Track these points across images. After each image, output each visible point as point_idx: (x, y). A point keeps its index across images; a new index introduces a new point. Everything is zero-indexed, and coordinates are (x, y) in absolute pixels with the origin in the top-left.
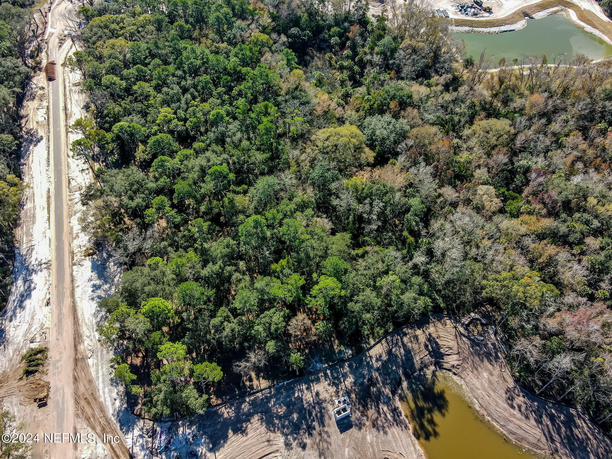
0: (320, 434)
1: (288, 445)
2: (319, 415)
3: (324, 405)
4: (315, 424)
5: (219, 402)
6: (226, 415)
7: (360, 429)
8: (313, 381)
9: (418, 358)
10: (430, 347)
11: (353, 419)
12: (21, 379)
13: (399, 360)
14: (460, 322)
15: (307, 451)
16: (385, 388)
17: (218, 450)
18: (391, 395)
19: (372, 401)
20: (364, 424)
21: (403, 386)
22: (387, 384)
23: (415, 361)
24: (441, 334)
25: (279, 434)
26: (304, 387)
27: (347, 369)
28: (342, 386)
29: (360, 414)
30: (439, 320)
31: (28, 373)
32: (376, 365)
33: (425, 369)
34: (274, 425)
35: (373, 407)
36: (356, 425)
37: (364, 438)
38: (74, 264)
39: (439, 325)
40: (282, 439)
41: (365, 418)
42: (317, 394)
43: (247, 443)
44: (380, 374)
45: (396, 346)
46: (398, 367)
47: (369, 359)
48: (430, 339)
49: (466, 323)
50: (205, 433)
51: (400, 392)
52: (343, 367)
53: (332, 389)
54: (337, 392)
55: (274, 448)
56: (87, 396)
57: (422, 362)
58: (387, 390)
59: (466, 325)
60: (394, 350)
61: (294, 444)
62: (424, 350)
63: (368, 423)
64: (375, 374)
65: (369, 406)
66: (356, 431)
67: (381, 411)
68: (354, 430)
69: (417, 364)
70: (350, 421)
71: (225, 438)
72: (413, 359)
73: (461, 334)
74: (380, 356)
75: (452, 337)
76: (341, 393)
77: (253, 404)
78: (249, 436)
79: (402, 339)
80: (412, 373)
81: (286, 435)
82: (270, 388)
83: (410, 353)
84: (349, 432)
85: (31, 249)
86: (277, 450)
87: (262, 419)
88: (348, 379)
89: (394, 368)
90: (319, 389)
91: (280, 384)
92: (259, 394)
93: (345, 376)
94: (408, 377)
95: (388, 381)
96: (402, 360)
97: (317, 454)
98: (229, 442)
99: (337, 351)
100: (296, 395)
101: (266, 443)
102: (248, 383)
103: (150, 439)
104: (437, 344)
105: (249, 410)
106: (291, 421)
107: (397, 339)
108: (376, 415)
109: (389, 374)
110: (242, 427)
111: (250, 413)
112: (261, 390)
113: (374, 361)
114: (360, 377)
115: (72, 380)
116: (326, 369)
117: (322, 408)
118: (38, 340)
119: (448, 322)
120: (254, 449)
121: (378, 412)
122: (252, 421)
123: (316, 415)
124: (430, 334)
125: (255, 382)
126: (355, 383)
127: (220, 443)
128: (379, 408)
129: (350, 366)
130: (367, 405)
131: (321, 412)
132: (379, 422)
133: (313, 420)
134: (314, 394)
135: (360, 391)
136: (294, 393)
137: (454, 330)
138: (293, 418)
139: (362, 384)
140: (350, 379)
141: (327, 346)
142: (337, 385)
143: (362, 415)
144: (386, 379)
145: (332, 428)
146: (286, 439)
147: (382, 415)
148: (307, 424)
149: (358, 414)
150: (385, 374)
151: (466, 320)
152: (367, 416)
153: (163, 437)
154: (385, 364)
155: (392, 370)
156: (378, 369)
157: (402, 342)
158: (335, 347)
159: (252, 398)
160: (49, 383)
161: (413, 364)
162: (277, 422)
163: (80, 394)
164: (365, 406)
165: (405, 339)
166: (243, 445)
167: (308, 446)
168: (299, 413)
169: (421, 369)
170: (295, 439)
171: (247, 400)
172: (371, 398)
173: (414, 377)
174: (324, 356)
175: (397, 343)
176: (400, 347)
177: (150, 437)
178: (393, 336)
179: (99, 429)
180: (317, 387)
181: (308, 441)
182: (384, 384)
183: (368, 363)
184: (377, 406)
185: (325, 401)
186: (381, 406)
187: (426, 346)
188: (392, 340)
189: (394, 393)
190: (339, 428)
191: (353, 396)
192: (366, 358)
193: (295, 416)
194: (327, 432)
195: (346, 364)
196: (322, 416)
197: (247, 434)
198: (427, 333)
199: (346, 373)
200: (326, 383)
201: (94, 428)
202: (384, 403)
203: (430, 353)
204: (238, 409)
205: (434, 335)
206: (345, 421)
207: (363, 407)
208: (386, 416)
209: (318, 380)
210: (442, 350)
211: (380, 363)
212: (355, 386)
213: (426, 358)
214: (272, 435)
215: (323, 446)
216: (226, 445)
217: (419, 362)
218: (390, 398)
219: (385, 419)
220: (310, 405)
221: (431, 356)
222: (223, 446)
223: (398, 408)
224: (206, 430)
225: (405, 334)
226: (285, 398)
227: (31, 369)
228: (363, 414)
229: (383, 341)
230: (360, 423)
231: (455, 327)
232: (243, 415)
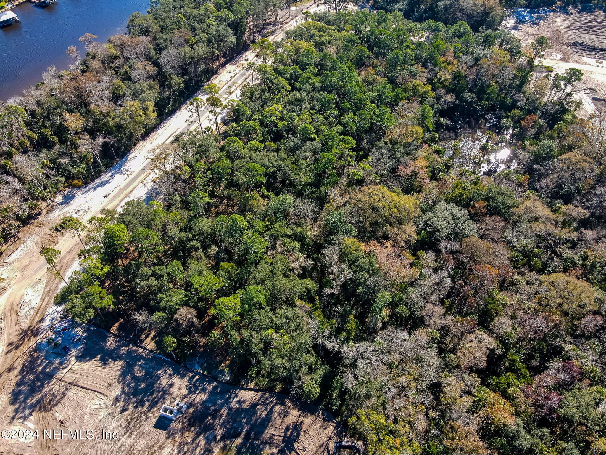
0: (141, 413)
1: (117, 399)
2: (156, 399)
3: (167, 396)
4: (147, 404)
5: (116, 333)
6: (108, 344)
7: (168, 437)
8: (178, 374)
9: (271, 431)
10: (289, 433)
11: (172, 425)
12: (51, 229)
13: (254, 418)
14: (341, 438)
15: (121, 416)
16: (220, 428)
17: (80, 362)
18: (219, 438)
19: (200, 427)
20: (174, 438)
21: (237, 441)
22: (225, 427)
23: (266, 431)
24: (311, 432)
25: (120, 387)
26: (170, 372)
27: (210, 387)
28: (193, 396)
29: (180, 427)
30: (324, 420)
31: (57, 229)
32: (234, 404)
33: (267, 446)
34: (124, 378)
35: (195, 432)
36: (169, 433)
37: (163, 447)
38: (142, 182)
39: (319, 423)
40: (117, 392)
41: (180, 434)
42: (172, 385)
43: (98, 373)
44: (228, 414)
45: (265, 405)
46: (248, 422)
47: (233, 395)
48: (297, 427)
49: (344, 444)
50: (86, 344)
51: (228, 442)
52: (210, 383)
53: (185, 392)
54: (185, 397)
55: (107, 393)
56: (64, 266)
57: (270, 438)
58: (220, 431)
59: (341, 445)
60: (259, 407)
61: (121, 403)
62: (283, 431)
63: (177, 439)
64: (224, 411)
65: (193, 428)
66: (164, 436)
67: (197, 441)
68: (163, 434)
69: (265, 436)
70: (169, 425)
71: (92, 357)
72: (266, 428)
73: (327, 448)
74: (244, 402)
75: (317, 443)
76: (186, 400)
77: (130, 352)
78: (105, 370)
79: (275, 405)
80: (254, 439)
81: (123, 392)
82: (151, 351)
83: (269, 422)
84: (160, 431)
85: (133, 158)
86: (107, 396)
87: (123, 367)
88: (202, 395)
89: (244, 420)
90: (177, 382)
91: (160, 356)
92: (141, 350)
93: (203, 390)
94: (247, 437)
95: (228, 426)
96: (256, 420)
97: (125, 424)
98: (91, 362)
99: (220, 368)
100: (159, 372)
101: (107, 385)
102: (143, 337)
103: (59, 319)
104: (298, 435)
105: (123, 354)
106: (137, 386)
107: (272, 402)
108: (190, 440)
109: (235, 421)
110: (108, 360)
111: (121, 356)
112: (145, 349)
113: (235, 400)
114: (212, 402)
115: (68, 250)
116: (197, 374)
117: (163, 397)
118: (80, 214)
119: (331, 429)
120: (97, 381)
121: (194, 440)
122: (116, 362)
123: (155, 398)
124: (302, 423)
125: (148, 340)
126: (203, 403)
127: (86, 358)
128: (198, 437)
129: (215, 388)
130: (193, 426)
131: (159, 399)
132: (186, 447)
133: (148, 400)
134: (170, 383)
135: (200, 411)
136: (159, 370)
137: (326, 439)
138: (140, 386)
139: (208, 408)
140: (203, 397)
141: (218, 359)
142: (190, 392)
143: (180, 430)
144: (228, 423)
145: (153, 418)
146: (121, 395)
147: (194, 445)
148: (142, 398)
149: (180, 426)
150: (231, 418)
151: (346, 442)
152: (183, 433)
153: (66, 325)
154: (240, 411)
155: (241, 421)
156: (230, 409)
157: (273, 407)
158: (223, 365)
159: (134, 348)
160: (58, 242)
161: (263, 432)
162: (128, 377)
163: (63, 261)
164: (190, 425)
165: (278, 408)
166: (95, 372)
167: (127, 413)
168: (147, 386)
169: (264, 443)
170: (124, 400)
171: (131, 346)
172: (201, 424)
173: (252, 442)
174: (208, 364)
175: (268, 404)
176: (266, 409)
177: (61, 318)
178: (272, 396)
179: (48, 289)
180: (177, 381)
181: (130, 410)
182: (223, 425)
183: (229, 398)
184: (198, 435)
185: (171, 394)
186: (201, 437)
187: (287, 429)
188: (267, 398)
189: (223, 438)
190: (157, 422)
191: (192, 410)
192: (232, 393)
193: (143, 385)
194: (147, 416)
195: (215, 384)
196: (157, 403)
197: (104, 368)
198: (301, 419)
199: (206, 389)
200: (186, 383)
201: (46, 287)
202: (206, 438)
203: (285, 437)
204: (118, 347)
205: (304, 427)
206: (166, 422)
207: (189, 425)
208: (196, 448)
209: (182, 376)
210: (296, 445)
211: (237, 406)
212: (201, 405)
213: (278, 438)
214: (116, 383)
215: (135, 423)
216: (87, 363)
217: (269, 436)
218: (216, 439)
219: (193, 450)
220: (159, 387)
221: (283, 441)
222: (85, 362)
223: (213, 452)
224: (89, 342)
225: (283, 404)
226: (151, 367)
227: (60, 228)
228: (183, 430)
229: (260, 394)
230: (173, 434)
231: (330, 438)
232: (116, 353)
